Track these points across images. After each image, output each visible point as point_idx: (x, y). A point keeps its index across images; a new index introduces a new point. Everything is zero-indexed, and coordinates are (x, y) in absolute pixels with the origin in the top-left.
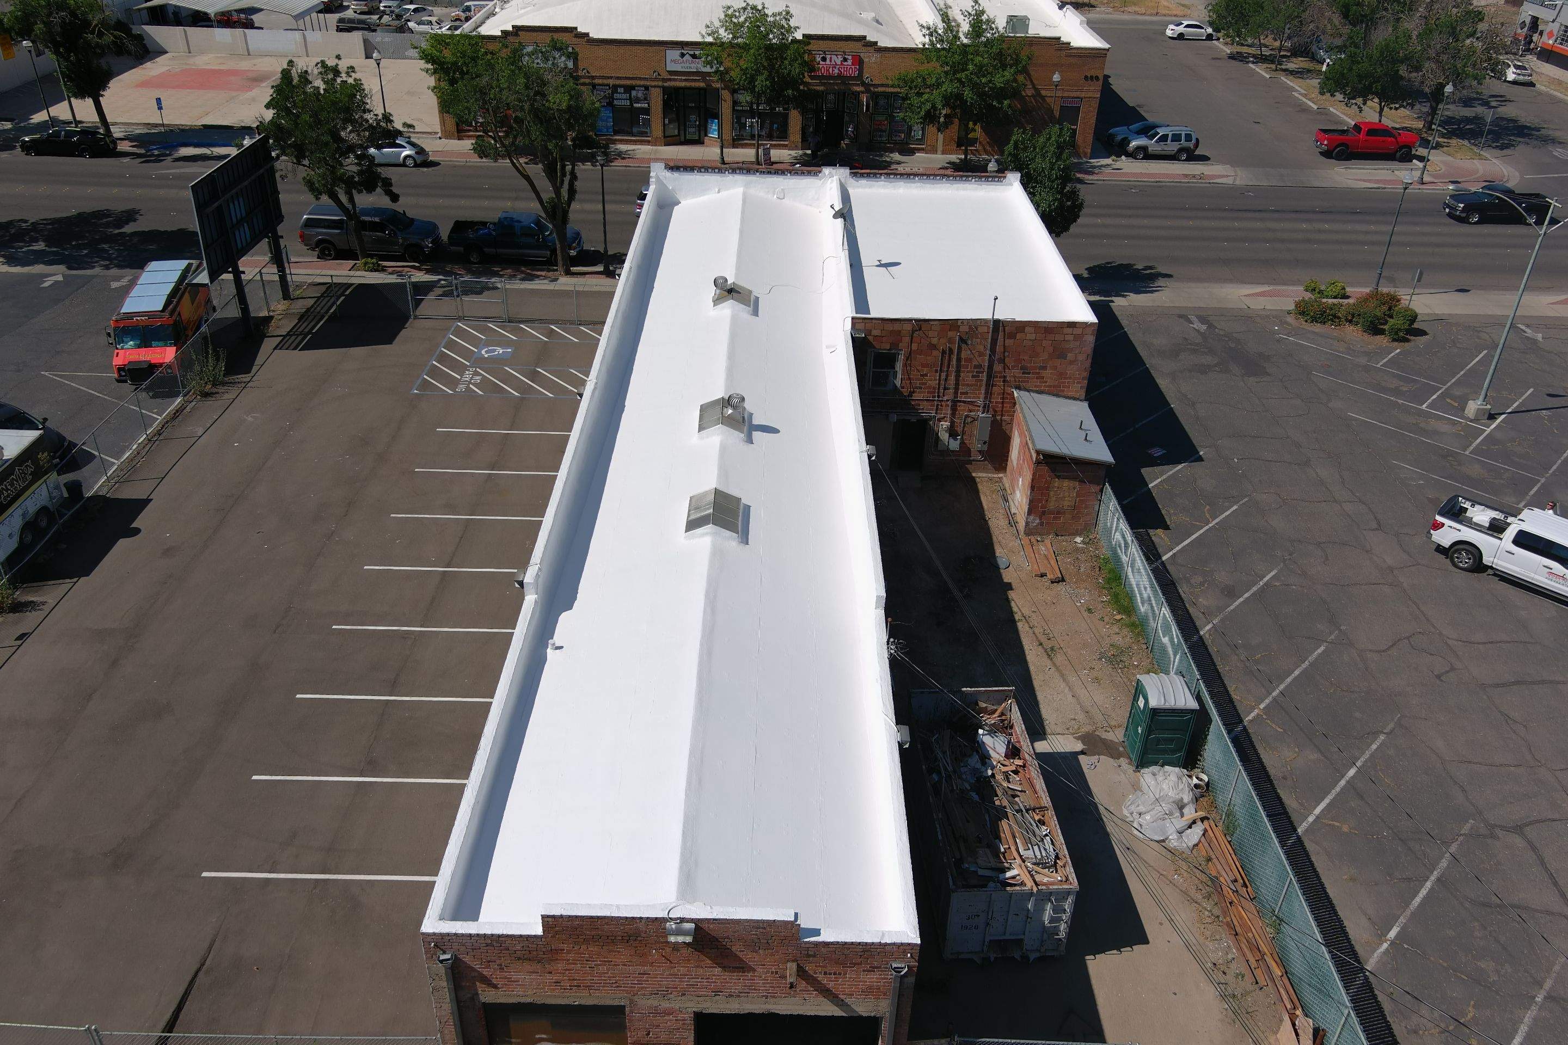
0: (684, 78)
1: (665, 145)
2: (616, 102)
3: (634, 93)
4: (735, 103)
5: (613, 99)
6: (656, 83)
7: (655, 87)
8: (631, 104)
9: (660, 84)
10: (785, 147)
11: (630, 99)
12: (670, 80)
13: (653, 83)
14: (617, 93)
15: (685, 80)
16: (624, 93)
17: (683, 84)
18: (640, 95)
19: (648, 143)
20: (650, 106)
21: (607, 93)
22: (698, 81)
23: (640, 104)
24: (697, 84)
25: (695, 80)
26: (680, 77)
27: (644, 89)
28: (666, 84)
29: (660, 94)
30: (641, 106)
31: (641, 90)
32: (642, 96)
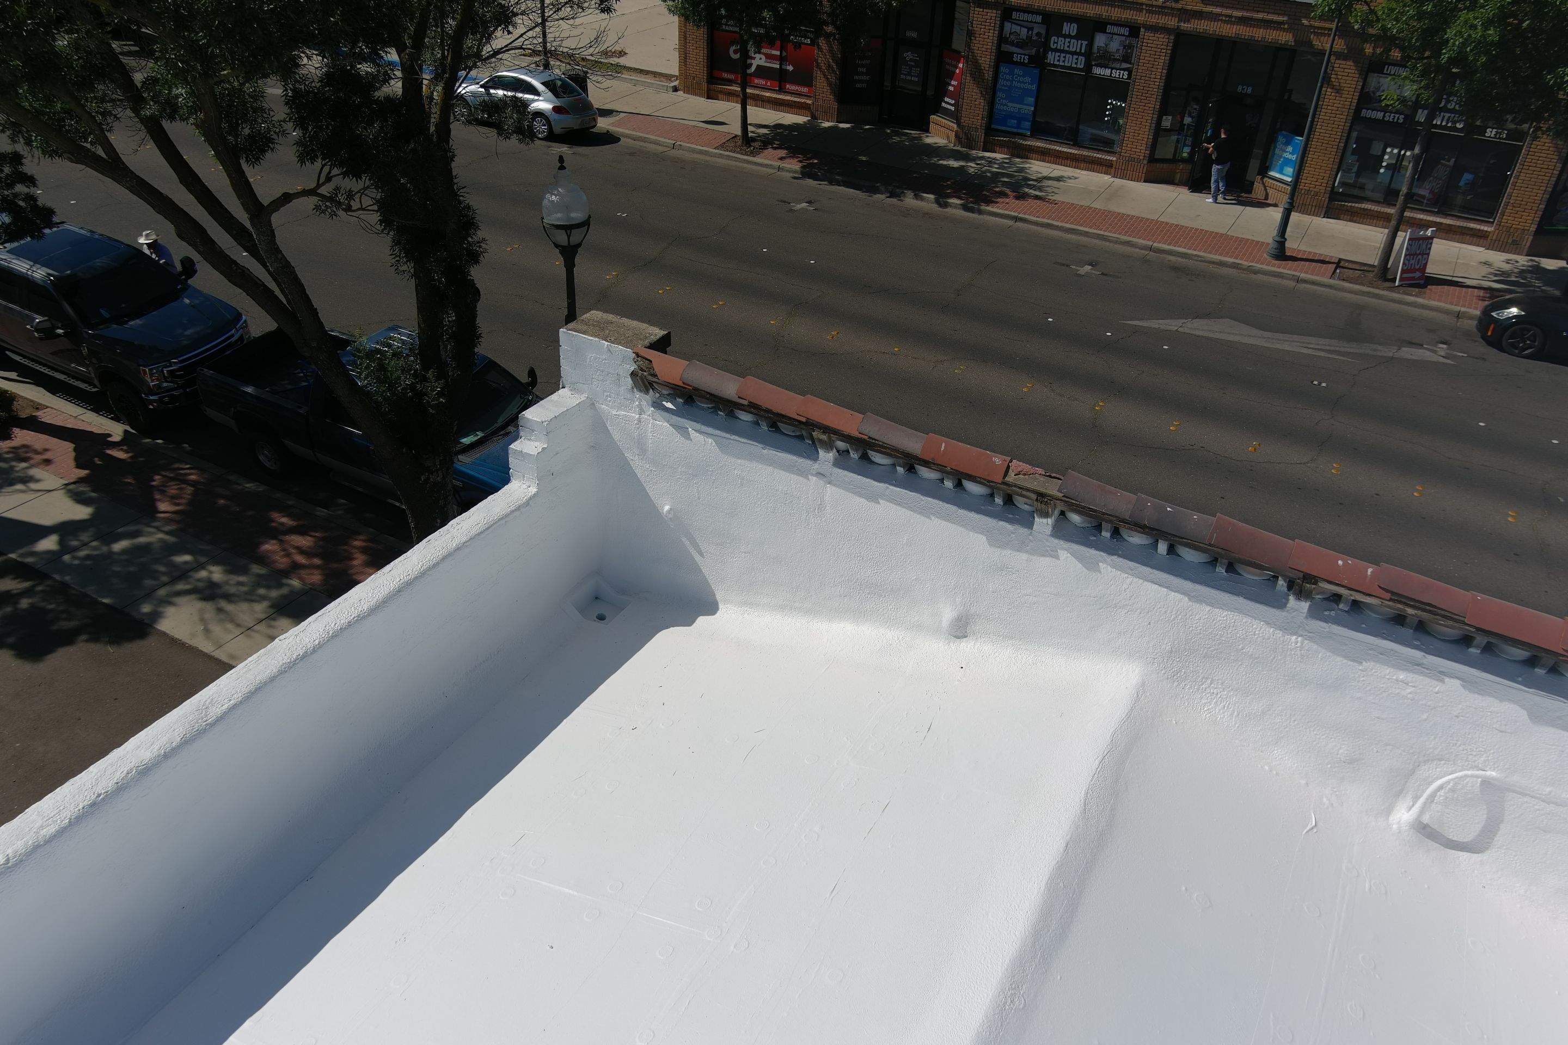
0: (1239, 14)
1: (1145, 181)
2: (1051, 58)
3: (1100, 40)
4: (1366, 98)
5: (1047, 48)
6: (1162, 20)
7: (1154, 29)
8: (1088, 67)
9: (1172, 22)
10: (1478, 238)
11: (1088, 55)
12: (1199, 15)
13: (1153, 20)
14: (1060, 35)
15: (1243, 21)
16: (1077, 37)
17: (1230, 31)
18: (1115, 46)
19: (1106, 167)
20: (1133, 77)
21: (1035, 31)
22: (1277, 25)
23: (1109, 68)
24: (1272, 36)
25: (1272, 22)
26: (1229, 12)
27: (1126, 31)
28: (1184, 26)
29: (1165, 51)
30: (1111, 76)
31: (1117, 34)
32: (1118, 50)
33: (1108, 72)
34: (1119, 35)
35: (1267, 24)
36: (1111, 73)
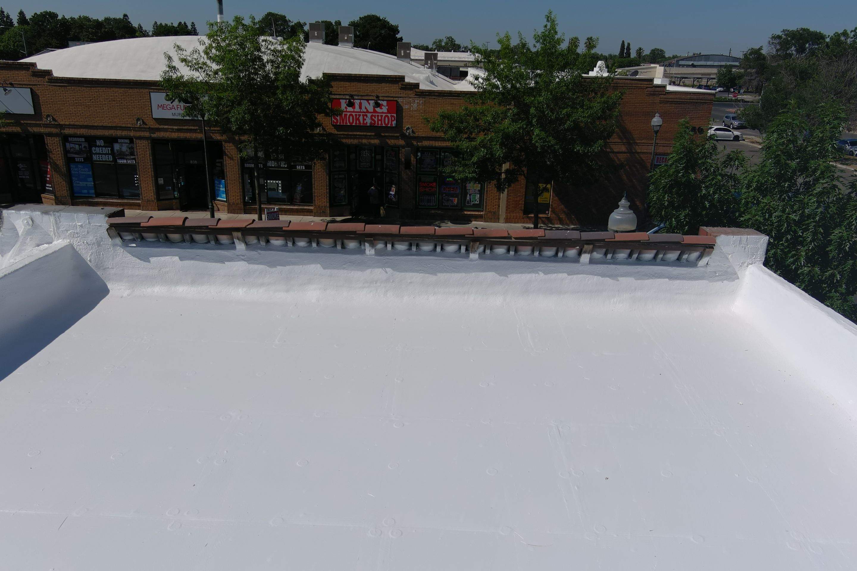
0: (176, 128)
1: (158, 210)
2: (95, 157)
3: (117, 147)
4: (244, 159)
5: (91, 153)
6: (142, 134)
7: (140, 138)
8: (115, 160)
9: (147, 134)
11: (113, 153)
12: (158, 130)
13: (138, 134)
14: (96, 146)
15: (179, 130)
16: (104, 146)
17: (175, 135)
18: (124, 148)
19: (136, 206)
20: (137, 162)
21: (83, 146)
22: (195, 131)
23: (125, 159)
24: (194, 136)
25: (191, 130)
26: (171, 127)
27: (127, 141)
28: (154, 136)
29: (148, 148)
30: (127, 163)
31: (124, 143)
32: (127, 150)
33: (125, 161)
34: (125, 143)
35: (191, 131)
36: (127, 161)
